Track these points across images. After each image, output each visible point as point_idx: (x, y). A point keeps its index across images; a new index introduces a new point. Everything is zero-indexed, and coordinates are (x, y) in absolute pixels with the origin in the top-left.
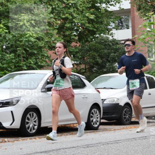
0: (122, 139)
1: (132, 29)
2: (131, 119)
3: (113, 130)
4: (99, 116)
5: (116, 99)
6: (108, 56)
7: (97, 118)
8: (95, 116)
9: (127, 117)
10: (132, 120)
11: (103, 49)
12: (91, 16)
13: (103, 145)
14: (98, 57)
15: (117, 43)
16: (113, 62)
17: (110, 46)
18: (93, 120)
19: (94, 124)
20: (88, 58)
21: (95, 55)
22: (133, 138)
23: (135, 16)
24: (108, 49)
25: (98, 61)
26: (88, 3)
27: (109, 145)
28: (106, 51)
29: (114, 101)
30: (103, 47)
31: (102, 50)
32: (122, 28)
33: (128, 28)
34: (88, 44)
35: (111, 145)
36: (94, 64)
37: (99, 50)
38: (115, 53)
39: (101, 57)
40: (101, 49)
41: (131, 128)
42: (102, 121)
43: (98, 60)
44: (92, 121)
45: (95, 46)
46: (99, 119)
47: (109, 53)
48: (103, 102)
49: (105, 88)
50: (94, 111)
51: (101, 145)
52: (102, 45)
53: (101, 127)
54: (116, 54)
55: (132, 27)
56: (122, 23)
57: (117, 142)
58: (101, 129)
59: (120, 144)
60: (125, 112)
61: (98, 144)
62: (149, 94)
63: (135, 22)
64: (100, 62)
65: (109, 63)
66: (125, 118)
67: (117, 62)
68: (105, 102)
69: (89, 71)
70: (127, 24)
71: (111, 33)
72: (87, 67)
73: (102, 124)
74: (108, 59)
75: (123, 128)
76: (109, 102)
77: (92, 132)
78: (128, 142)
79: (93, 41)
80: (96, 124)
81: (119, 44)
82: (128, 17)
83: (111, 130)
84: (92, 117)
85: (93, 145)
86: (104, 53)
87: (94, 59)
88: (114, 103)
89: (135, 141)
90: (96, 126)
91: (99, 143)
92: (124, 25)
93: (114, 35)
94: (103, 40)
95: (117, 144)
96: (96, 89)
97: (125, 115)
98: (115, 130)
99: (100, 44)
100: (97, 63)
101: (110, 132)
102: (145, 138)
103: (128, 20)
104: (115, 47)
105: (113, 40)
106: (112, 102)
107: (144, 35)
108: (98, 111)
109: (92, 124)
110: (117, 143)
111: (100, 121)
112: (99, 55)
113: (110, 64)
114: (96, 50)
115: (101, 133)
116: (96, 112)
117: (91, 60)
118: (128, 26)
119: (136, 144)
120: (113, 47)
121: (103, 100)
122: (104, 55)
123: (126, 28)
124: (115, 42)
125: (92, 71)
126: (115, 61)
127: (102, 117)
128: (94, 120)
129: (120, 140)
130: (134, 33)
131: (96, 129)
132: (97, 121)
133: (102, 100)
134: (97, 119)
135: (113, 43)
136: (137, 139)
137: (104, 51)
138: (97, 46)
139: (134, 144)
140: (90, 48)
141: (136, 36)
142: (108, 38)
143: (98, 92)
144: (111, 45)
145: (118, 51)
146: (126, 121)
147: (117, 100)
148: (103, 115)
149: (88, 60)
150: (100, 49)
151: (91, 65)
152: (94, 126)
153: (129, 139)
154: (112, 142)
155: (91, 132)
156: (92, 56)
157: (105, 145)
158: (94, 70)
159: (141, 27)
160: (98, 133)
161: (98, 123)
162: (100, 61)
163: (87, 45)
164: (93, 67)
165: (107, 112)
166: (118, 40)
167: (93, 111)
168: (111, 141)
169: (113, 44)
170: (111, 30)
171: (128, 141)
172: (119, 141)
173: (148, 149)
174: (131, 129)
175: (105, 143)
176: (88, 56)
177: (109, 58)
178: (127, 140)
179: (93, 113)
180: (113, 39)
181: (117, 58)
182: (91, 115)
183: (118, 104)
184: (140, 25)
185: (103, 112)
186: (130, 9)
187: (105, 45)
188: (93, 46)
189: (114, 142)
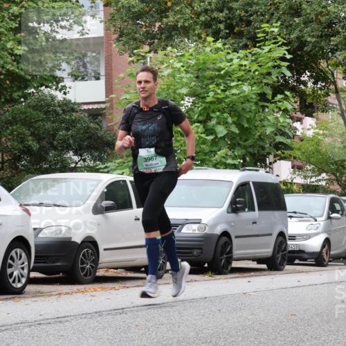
0: (72, 314)
1: (106, 81)
2: (95, 272)
3: (56, 295)
4: (26, 263)
5: (64, 229)
6: (54, 136)
7: (23, 268)
8: (17, 265)
9: (88, 266)
10: (97, 274)
11: (42, 120)
12: (18, 49)
13: (30, 326)
14: (30, 138)
15: (73, 110)
16: (63, 150)
17: (58, 114)
18: (13, 273)
19: (14, 282)
20: (9, 139)
21: (24, 134)
22: (95, 311)
23: (113, 52)
24: (53, 122)
25: (30, 146)
26: (11, 20)
27: (43, 327)
28: (48, 125)
29: (61, 232)
30: (42, 116)
31: (40, 123)
32: (86, 78)
33: (98, 79)
34: (10, 109)
35: (48, 328)
36: (23, 152)
37: (32, 122)
38: (67, 129)
39: (39, 139)
40: (39, 121)
41: (95, 290)
42: (33, 275)
43: (30, 143)
44: (11, 275)
45: (25, 113)
46: (26, 271)
47: (56, 130)
48: (36, 235)
49: (41, 205)
50: (17, 253)
51: (24, 328)
52: (40, 111)
53: (30, 288)
54: (69, 133)
55: (106, 75)
56: (85, 66)
57: (60, 320)
58: (29, 293)
59: (67, 324)
60: (84, 255)
61: (18, 324)
62: (135, 220)
63: (113, 65)
64: (34, 149)
65: (53, 152)
66: (83, 269)
67: (72, 150)
68: (41, 235)
69: (10, 167)
70: (96, 68)
71: (62, 86)
72: (6, 158)
73: (31, 281)
74: (52, 143)
75: (79, 291)
76: (49, 236)
77: (10, 298)
78: (85, 320)
79: (22, 102)
80: (19, 281)
81: (77, 112)
82: (99, 53)
83: (52, 295)
84: (11, 266)
85: (6, 327)
86: (45, 129)
87: (22, 141)
88: (61, 236)
89: (99, 319)
90: (19, 285)
91: (21, 323)
92: (90, 71)
93: (68, 89)
94: (43, 100)
95: (59, 324)
96: (21, 205)
97: (83, 263)
98: (60, 294)
99: (36, 110)
100: (28, 151)
101: (48, 299)
102: (120, 311)
103: (98, 60)
104: (68, 117)
105: (65, 102)
106: (57, 234)
107: (128, 94)
108: (23, 255)
109: (11, 280)
110: (60, 322)
111: (29, 274)
112: (32, 134)
113: (56, 153)
114: (28, 123)
115: (28, 301)
116: (21, 256)
117: (16, 144)
118: (99, 74)
119: (100, 325)
120: (64, 116)
121: (37, 231)
122: (43, 133)
123: (93, 79)
124: (69, 107)
125: (17, 168)
126: (68, 148)
127: (34, 267)
128: (16, 273)
129: (68, 316)
130: (109, 90)
131: (19, 292)
132: (22, 276)
133: (35, 229)
134: (21, 271)
135: (65, 108)
136: (104, 313)
137: (44, 125)
138: (29, 114)
139: (96, 324)
140: (14, 118)
141: (112, 96)
142: (53, 98)
143: (25, 214)
144: (61, 112)
145: (74, 127)
146: (85, 275)
147: (66, 231)
148: (35, 263)
149: (9, 144)
150: (36, 122)
151: (16, 154)
152: (14, 285)
153: (86, 314)
154: (49, 321)
155: (7, 299)
156: (17, 136)
157: (33, 327)
158: (22, 166)
159: (124, 78)
160: (22, 300)
161: (24, 280)
162: (35, 146)
163: (8, 111)
164: (19, 159)
165: (45, 256)
166: (75, 103)
167: (13, 253)
168: (48, 319)
169: (63, 110)
170: (61, 79)
171: (85, 318)
172: (65, 319)
173: (123, 335)
174: (94, 293)
175: (35, 321)
176: (9, 135)
177: (54, 140)
178: (83, 316)
179: (12, 259)
180: (65, 99)
181: (71, 142)
182: (9, 261)
183: (71, 238)
184: (123, 71)
185: (36, 257)
186: (102, 37)
187: (46, 113)
188: (21, 113)
189: (53, 320)
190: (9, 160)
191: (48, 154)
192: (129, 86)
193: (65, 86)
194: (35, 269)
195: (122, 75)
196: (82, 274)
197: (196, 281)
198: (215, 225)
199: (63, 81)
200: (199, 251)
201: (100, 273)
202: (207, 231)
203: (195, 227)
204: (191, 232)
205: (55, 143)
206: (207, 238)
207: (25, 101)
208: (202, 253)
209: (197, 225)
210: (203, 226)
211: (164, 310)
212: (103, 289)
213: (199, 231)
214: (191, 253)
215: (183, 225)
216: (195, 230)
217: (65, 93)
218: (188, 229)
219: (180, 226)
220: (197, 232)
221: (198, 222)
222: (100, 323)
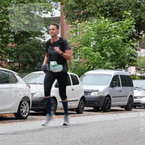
1: (61, 35)
2: (56, 111)
3: (40, 120)
4: (28, 107)
6: (40, 56)
7: (27, 109)
8: (25, 108)
9: (53, 108)
10: (56, 112)
13: (29, 132)
14: (31, 57)
18: (23, 111)
19: (23, 114)
20: (22, 58)
21: (28, 55)
23: (64, 23)
24: (40, 51)
25: (30, 60)
27: (35, 132)
28: (38, 52)
30: (35, 48)
31: (35, 51)
34: (23, 45)
36: (27, 62)
37: (32, 51)
39: (34, 57)
42: (31, 112)
43: (31, 59)
44: (22, 111)
45: (29, 47)
46: (28, 110)
47: (41, 54)
48: (32, 96)
49: (35, 84)
50: (24, 103)
51: (27, 133)
52: (35, 46)
53: (29, 117)
55: (61, 32)
58: (29, 119)
59: (44, 131)
61: (24, 131)
62: (72, 90)
63: (64, 28)
64: (32, 62)
65: (40, 63)
68: (34, 96)
69: (22, 69)
72: (21, 65)
73: (30, 114)
76: (37, 96)
77: (21, 121)
79: (28, 43)
80: (25, 114)
82: (58, 23)
83: (38, 120)
84: (22, 108)
85: (20, 133)
87: (27, 58)
89: (57, 129)
90: (25, 116)
91: (26, 131)
93: (46, 38)
94: (36, 42)
95: (41, 131)
96: (27, 84)
98: (41, 119)
99: (33, 46)
100: (30, 62)
101: (36, 121)
105: (44, 43)
106: (41, 95)
107: (70, 39)
108: (27, 103)
109: (22, 114)
110: (42, 130)
111: (29, 111)
112: (31, 55)
114: (29, 51)
115: (29, 122)
116: (26, 104)
117: (25, 59)
119: (57, 132)
120: (44, 49)
122: (36, 55)
125: (25, 69)
128: (24, 111)
129: (45, 128)
131: (25, 118)
132: (27, 112)
133: (32, 93)
134: (26, 110)
136: (59, 127)
137: (36, 52)
138: (30, 47)
139: (56, 132)
140: (24, 49)
142: (40, 41)
143: (28, 87)
144: (43, 47)
148: (32, 107)
150: (33, 51)
151: (25, 63)
152: (23, 116)
154: (37, 130)
155: (20, 121)
156: (25, 56)
157: (30, 133)
158: (27, 68)
159: (68, 33)
160: (26, 122)
161: (27, 114)
162: (32, 60)
163: (22, 46)
164: (26, 65)
165: (35, 104)
167: (23, 103)
168: (36, 129)
170: (43, 34)
172: (43, 129)
173: (67, 136)
174: (55, 119)
175: (31, 130)
176: (22, 56)
178: (51, 128)
179: (23, 105)
182: (22, 106)
185: (32, 104)
186: (59, 17)
187: (37, 47)
188: (27, 47)
189: (38, 130)
190: (22, 66)
191: (37, 63)
192: (70, 36)
193: (44, 36)
194: (31, 110)
195: (67, 32)
197: (96, 115)
198: (104, 92)
199: (44, 35)
200: (97, 103)
201: (58, 111)
202: (101, 95)
203: (96, 93)
204: (94, 95)
205: (40, 59)
206: (101, 97)
207: (28, 42)
208: (98, 103)
209: (97, 92)
210: (99, 93)
211: (83, 126)
212: (59, 118)
213: (98, 94)
214: (94, 103)
215: (91, 92)
216: (96, 94)
217: (44, 39)
218: (93, 94)
219: (90, 93)
220: (97, 95)
221: (97, 91)
222: (57, 131)
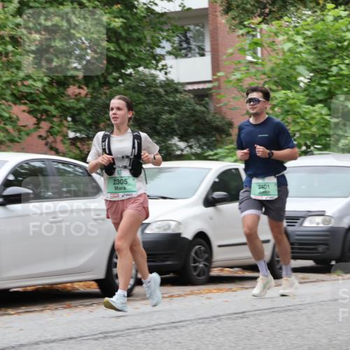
0: (189, 318)
1: (212, 58)
2: (209, 271)
5: (173, 224)
6: (156, 120)
9: (201, 265)
10: (212, 274)
11: (144, 103)
13: (143, 332)
15: (177, 91)
16: (167, 136)
17: (160, 96)
22: (213, 315)
23: (218, 25)
24: (156, 105)
27: (157, 332)
28: (150, 108)
29: (169, 226)
30: (143, 98)
31: (141, 106)
32: (190, 55)
33: (203, 55)
34: (108, 91)
35: (162, 333)
38: (171, 113)
39: (140, 124)
40: (140, 104)
41: (210, 292)
47: (159, 114)
48: (143, 231)
52: (141, 93)
53: (138, 290)
54: (173, 116)
55: (211, 51)
56: (187, 41)
57: (174, 325)
58: (138, 296)
59: (183, 329)
60: (196, 253)
61: (129, 329)
63: (220, 39)
66: (196, 268)
67: (177, 135)
68: (147, 231)
70: (200, 44)
71: (163, 66)
74: (155, 128)
75: (192, 293)
76: (156, 231)
78: (203, 325)
79: (120, 83)
81: (181, 93)
82: (203, 27)
86: (147, 113)
88: (170, 232)
89: (218, 323)
91: (133, 329)
92: (193, 47)
93: (169, 69)
94: (143, 80)
95: (175, 330)
97: (195, 261)
98: (171, 296)
99: (136, 91)
102: (241, 315)
103: (202, 35)
104: (171, 99)
105: (167, 82)
106: (165, 230)
110: (176, 327)
111: (136, 275)
113: (161, 139)
115: (137, 304)
118: (203, 50)
119: (220, 331)
120: (167, 98)
121: (144, 226)
122: (145, 118)
123: (197, 55)
124: (171, 87)
126: (172, 133)
129: (183, 321)
130: (216, 67)
135: (168, 88)
136: (223, 317)
137: (146, 109)
139: (216, 329)
141: (220, 74)
142: (154, 77)
144: (163, 93)
145: (179, 109)
146: (198, 275)
147: (176, 226)
150: (137, 104)
153: (204, 318)
154: (164, 326)
157: (146, 333)
159: (232, 54)
163: (105, 94)
166: (179, 84)
168: (162, 324)
169: (165, 91)
170: (162, 57)
171: (203, 323)
172: (180, 324)
173: (247, 342)
174: (209, 295)
175: (149, 326)
177: (157, 124)
178: (200, 321)
180: (167, 79)
181: (176, 126)
183: (179, 234)
184: (231, 46)
186: (207, 8)
187: (148, 94)
189: (168, 325)
192: (239, 62)
193: (165, 65)
195: (230, 51)
196: (195, 274)
197: (323, 281)
198: (341, 218)
199: (164, 59)
200: (325, 247)
201: (215, 272)
202: (332, 224)
203: (319, 219)
204: (315, 225)
205: (159, 127)
206: (333, 232)
207: (123, 83)
208: (328, 249)
209: (321, 218)
210: (327, 218)
211: (290, 313)
212: (220, 290)
213: (323, 223)
214: (316, 249)
215: (304, 218)
216: (318, 224)
217: (166, 73)
218: (311, 222)
219: (302, 219)
220: (321, 225)
221: (321, 214)
222: (220, 329)
